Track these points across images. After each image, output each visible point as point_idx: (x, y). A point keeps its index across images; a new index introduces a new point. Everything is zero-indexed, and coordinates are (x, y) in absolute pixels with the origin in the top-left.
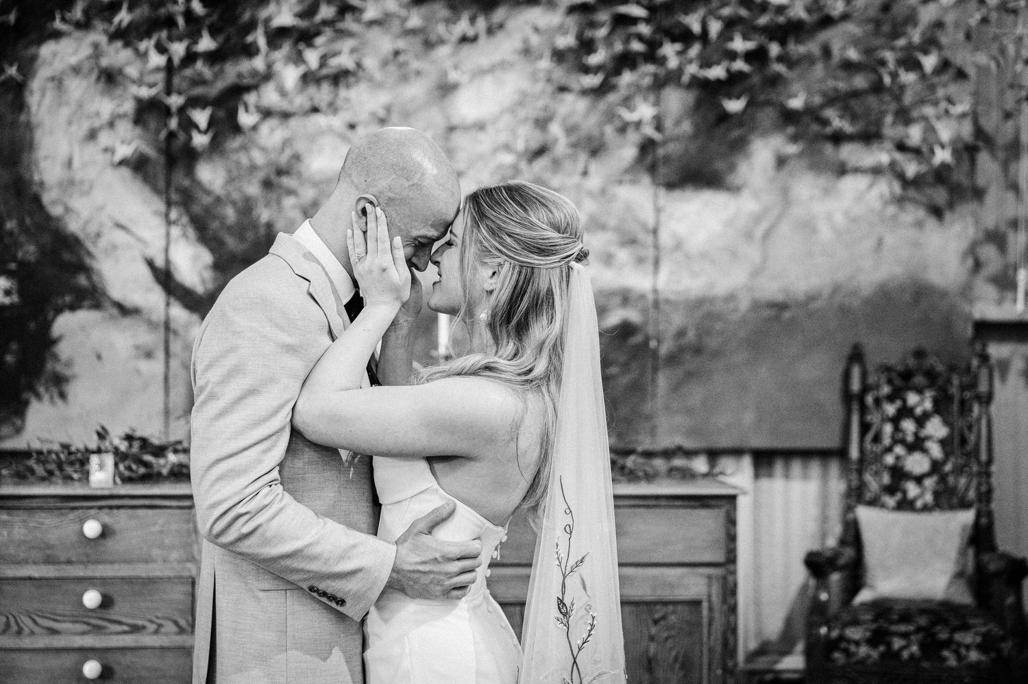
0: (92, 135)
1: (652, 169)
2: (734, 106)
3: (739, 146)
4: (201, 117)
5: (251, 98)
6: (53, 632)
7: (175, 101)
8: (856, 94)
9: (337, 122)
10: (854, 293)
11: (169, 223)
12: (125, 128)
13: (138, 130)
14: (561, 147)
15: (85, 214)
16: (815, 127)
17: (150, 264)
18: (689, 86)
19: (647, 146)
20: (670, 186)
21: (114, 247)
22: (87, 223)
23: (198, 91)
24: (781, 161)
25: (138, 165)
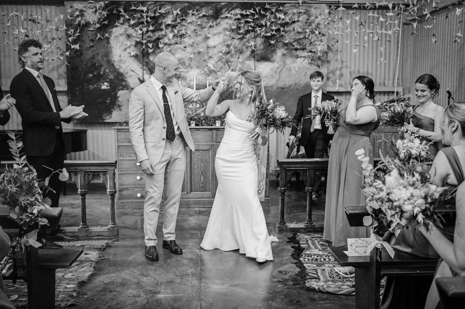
0: (125, 50)
1: (254, 57)
2: (272, 42)
3: (274, 51)
4: (150, 45)
5: (162, 41)
6: (130, 156)
7: (144, 42)
8: (300, 39)
9: (182, 46)
10: (300, 85)
11: (144, 70)
12: (132, 48)
13: (136, 48)
14: (233, 52)
15: (124, 68)
16: (291, 47)
17: (139, 79)
18: (262, 37)
19: (253, 52)
20: (258, 61)
21: (131, 75)
22: (124, 70)
23: (149, 39)
24: (284, 55)
25: (136, 56)
